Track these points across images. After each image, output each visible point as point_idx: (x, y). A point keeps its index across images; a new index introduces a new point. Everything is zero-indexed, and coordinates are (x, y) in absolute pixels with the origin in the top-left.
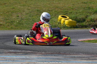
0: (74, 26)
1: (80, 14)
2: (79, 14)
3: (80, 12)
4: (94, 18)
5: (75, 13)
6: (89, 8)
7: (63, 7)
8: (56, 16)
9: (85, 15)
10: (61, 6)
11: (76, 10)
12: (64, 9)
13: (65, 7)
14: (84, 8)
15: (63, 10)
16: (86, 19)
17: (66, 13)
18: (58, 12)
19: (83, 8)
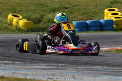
0: (31, 28)
1: (34, 13)
2: (31, 12)
3: (32, 10)
4: (52, 18)
5: (26, 10)
6: (42, 5)
7: (8, 3)
8: (2, 14)
9: (39, 13)
10: (5, 2)
11: (25, 6)
12: (10, 5)
13: (10, 2)
14: (36, 4)
15: (8, 7)
16: (42, 19)
17: (13, 10)
18: (3, 10)
19: (34, 5)
